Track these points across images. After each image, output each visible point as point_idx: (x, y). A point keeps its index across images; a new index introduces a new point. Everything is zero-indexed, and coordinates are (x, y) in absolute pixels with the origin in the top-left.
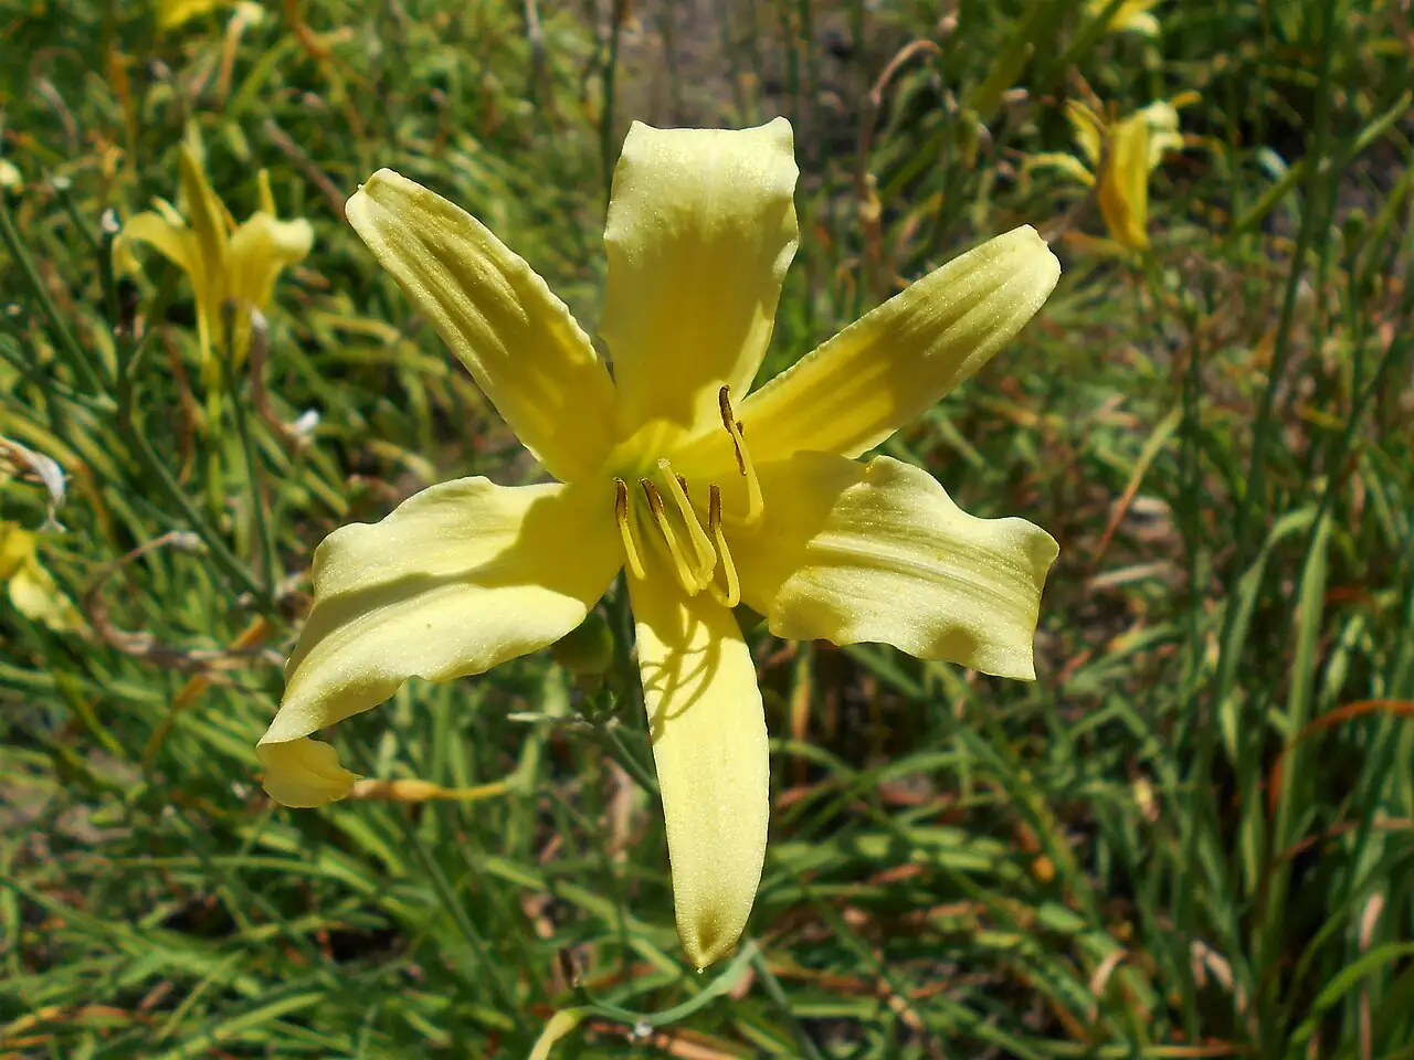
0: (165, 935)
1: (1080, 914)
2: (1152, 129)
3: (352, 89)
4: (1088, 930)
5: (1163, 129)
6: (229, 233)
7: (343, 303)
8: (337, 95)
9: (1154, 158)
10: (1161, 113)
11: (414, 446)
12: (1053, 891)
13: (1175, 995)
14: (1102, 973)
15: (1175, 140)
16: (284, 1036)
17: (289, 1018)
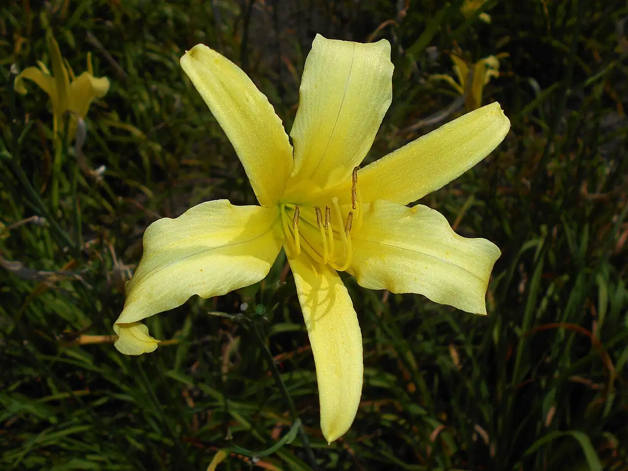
0: (19, 395)
1: (426, 409)
2: (487, 67)
3: (125, 18)
4: (428, 415)
5: (492, 68)
6: (71, 80)
7: (115, 116)
8: (118, 21)
9: (486, 80)
10: (492, 60)
11: (144, 182)
12: (416, 398)
13: (464, 446)
14: (434, 435)
15: (496, 73)
16: (71, 444)
17: (73, 436)
